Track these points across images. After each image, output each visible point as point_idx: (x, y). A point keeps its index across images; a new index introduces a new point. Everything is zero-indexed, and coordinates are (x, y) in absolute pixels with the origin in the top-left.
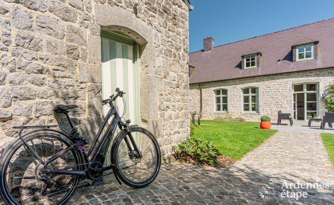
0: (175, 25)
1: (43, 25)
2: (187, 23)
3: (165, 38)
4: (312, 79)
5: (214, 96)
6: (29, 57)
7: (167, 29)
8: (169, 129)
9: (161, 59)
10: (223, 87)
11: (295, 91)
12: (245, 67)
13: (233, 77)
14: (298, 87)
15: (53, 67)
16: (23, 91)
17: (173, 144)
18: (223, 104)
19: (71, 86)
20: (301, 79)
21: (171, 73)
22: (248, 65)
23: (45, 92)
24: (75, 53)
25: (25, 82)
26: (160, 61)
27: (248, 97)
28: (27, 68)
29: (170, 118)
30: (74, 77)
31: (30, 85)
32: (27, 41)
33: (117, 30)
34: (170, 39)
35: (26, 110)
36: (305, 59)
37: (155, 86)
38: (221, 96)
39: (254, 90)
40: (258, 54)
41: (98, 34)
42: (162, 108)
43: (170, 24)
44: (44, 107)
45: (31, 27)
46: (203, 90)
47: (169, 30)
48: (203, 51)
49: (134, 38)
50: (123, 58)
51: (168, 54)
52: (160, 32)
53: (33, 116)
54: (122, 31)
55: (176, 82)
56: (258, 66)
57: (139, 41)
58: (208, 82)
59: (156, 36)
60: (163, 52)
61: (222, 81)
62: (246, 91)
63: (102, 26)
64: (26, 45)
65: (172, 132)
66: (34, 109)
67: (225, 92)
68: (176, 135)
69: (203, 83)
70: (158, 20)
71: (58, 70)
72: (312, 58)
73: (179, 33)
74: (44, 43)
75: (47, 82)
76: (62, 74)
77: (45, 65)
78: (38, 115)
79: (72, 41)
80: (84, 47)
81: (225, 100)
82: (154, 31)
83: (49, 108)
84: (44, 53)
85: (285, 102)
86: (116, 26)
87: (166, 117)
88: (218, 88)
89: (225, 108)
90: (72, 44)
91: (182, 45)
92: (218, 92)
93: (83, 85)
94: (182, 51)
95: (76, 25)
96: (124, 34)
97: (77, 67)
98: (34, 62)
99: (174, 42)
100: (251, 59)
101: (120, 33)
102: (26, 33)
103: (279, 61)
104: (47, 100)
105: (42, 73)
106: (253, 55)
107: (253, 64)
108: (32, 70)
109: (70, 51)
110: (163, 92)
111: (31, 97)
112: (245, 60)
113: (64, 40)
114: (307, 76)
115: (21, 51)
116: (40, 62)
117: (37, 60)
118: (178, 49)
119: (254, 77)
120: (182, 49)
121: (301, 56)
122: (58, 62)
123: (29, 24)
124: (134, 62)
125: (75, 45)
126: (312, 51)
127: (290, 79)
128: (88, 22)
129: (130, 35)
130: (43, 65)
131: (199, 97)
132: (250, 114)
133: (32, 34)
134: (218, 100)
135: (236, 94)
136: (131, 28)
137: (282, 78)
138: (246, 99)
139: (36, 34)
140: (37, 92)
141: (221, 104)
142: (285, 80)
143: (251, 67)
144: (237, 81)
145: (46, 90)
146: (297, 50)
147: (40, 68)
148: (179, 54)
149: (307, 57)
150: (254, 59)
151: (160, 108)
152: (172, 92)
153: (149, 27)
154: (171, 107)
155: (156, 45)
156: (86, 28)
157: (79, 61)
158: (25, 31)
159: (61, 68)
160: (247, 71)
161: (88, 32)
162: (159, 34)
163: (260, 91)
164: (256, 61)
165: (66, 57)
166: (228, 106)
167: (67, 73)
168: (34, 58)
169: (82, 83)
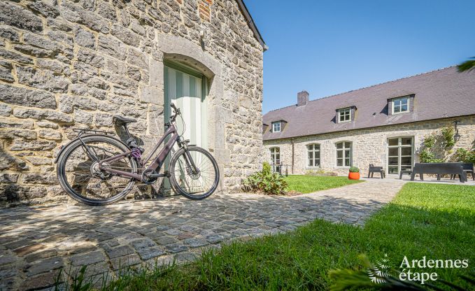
0: (247, 62)
1: (105, 46)
2: (261, 62)
3: (235, 73)
4: (407, 133)
5: (307, 151)
6: (91, 72)
7: (238, 65)
8: (238, 161)
9: (230, 93)
10: (316, 142)
11: (390, 145)
12: (339, 121)
13: (327, 131)
14: (393, 141)
15: (114, 84)
16: (84, 101)
17: (242, 177)
18: (316, 159)
19: (131, 104)
20: (396, 132)
21: (241, 108)
22: (342, 119)
23: (105, 106)
24: (137, 74)
25: (86, 94)
26: (229, 94)
27: (342, 151)
28: (89, 82)
29: (240, 151)
30: (135, 96)
31: (90, 97)
32: (89, 57)
33: (183, 60)
34: (241, 76)
35: (87, 119)
36: (401, 112)
37: (223, 118)
38: (314, 150)
39: (348, 144)
40: (352, 107)
41: (161, 60)
42: (231, 140)
43: (241, 61)
44: (104, 118)
45: (93, 46)
46: (296, 145)
47: (240, 66)
48: (297, 105)
49: (202, 70)
50: (191, 96)
51: (239, 89)
52: (230, 67)
53: (93, 125)
54: (188, 62)
55: (247, 118)
56: (353, 120)
57: (206, 73)
58: (301, 137)
59: (225, 70)
60: (233, 86)
61: (315, 135)
62: (339, 145)
63: (165, 54)
64: (88, 61)
65: (242, 165)
66: (94, 119)
67: (318, 147)
68: (246, 169)
69: (295, 138)
70: (227, 55)
71: (119, 88)
72: (408, 111)
73: (251, 71)
74: (105, 61)
75: (108, 97)
76: (123, 92)
77: (106, 82)
78: (98, 125)
79: (133, 63)
80: (146, 70)
81: (318, 155)
82: (223, 65)
83: (109, 120)
84: (105, 70)
85: (379, 156)
86: (181, 56)
87: (234, 150)
88: (311, 142)
89: (318, 162)
90: (134, 66)
91: (255, 83)
92: (310, 147)
93: (145, 105)
94: (255, 88)
95: (139, 50)
96: (191, 66)
97: (138, 88)
98: (95, 77)
99: (245, 78)
100: (345, 113)
101: (187, 64)
102: (88, 50)
103: (374, 114)
104: (108, 113)
105: (103, 89)
106: (348, 108)
107: (348, 118)
108: (93, 83)
109: (131, 72)
110: (231, 125)
111: (92, 108)
112: (339, 113)
113: (126, 62)
114: (402, 129)
115: (83, 65)
116: (101, 78)
117: (98, 75)
118: (251, 86)
119: (348, 131)
120: (255, 87)
121: (397, 110)
122: (119, 81)
123: (91, 43)
124: (202, 101)
125: (137, 67)
126: (408, 104)
127: (385, 133)
128: (151, 48)
129: (197, 67)
130: (104, 81)
131: (291, 152)
132: (344, 169)
133: (94, 52)
134: (311, 154)
135: (328, 148)
136: (197, 59)
137: (377, 131)
138: (340, 154)
139: (98, 53)
140: (98, 105)
141: (314, 159)
142: (380, 134)
143: (345, 121)
144: (331, 135)
145: (107, 103)
146: (393, 103)
147: (101, 83)
148: (251, 91)
149: (403, 110)
150: (348, 113)
151: (228, 140)
152: (243, 126)
153: (217, 61)
154: (241, 141)
155: (224, 79)
156: (149, 53)
157: (141, 82)
158: (87, 48)
159: (121, 86)
160: (341, 125)
161: (150, 57)
162: (229, 69)
163: (354, 145)
164: (350, 114)
165: (127, 77)
166: (321, 161)
167: (128, 92)
168: (95, 74)
169: (142, 103)
